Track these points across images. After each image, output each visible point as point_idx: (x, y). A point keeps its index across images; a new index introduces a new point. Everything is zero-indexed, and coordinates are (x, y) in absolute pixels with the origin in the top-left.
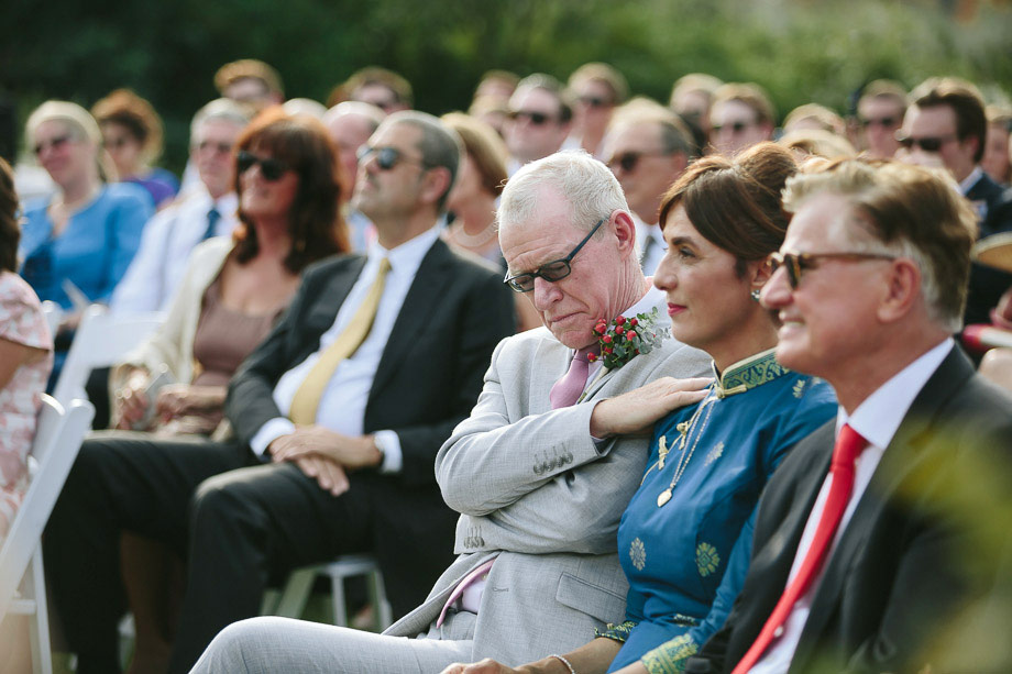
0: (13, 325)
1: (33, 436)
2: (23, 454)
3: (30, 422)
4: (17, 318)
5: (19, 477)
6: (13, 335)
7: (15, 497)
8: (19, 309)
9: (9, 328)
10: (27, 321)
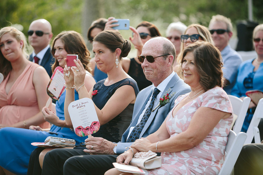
0: (218, 104)
1: (226, 144)
2: (222, 150)
3: (225, 139)
4: (220, 103)
5: (221, 159)
6: (218, 108)
7: (219, 166)
8: (220, 99)
9: (216, 106)
10: (224, 103)
